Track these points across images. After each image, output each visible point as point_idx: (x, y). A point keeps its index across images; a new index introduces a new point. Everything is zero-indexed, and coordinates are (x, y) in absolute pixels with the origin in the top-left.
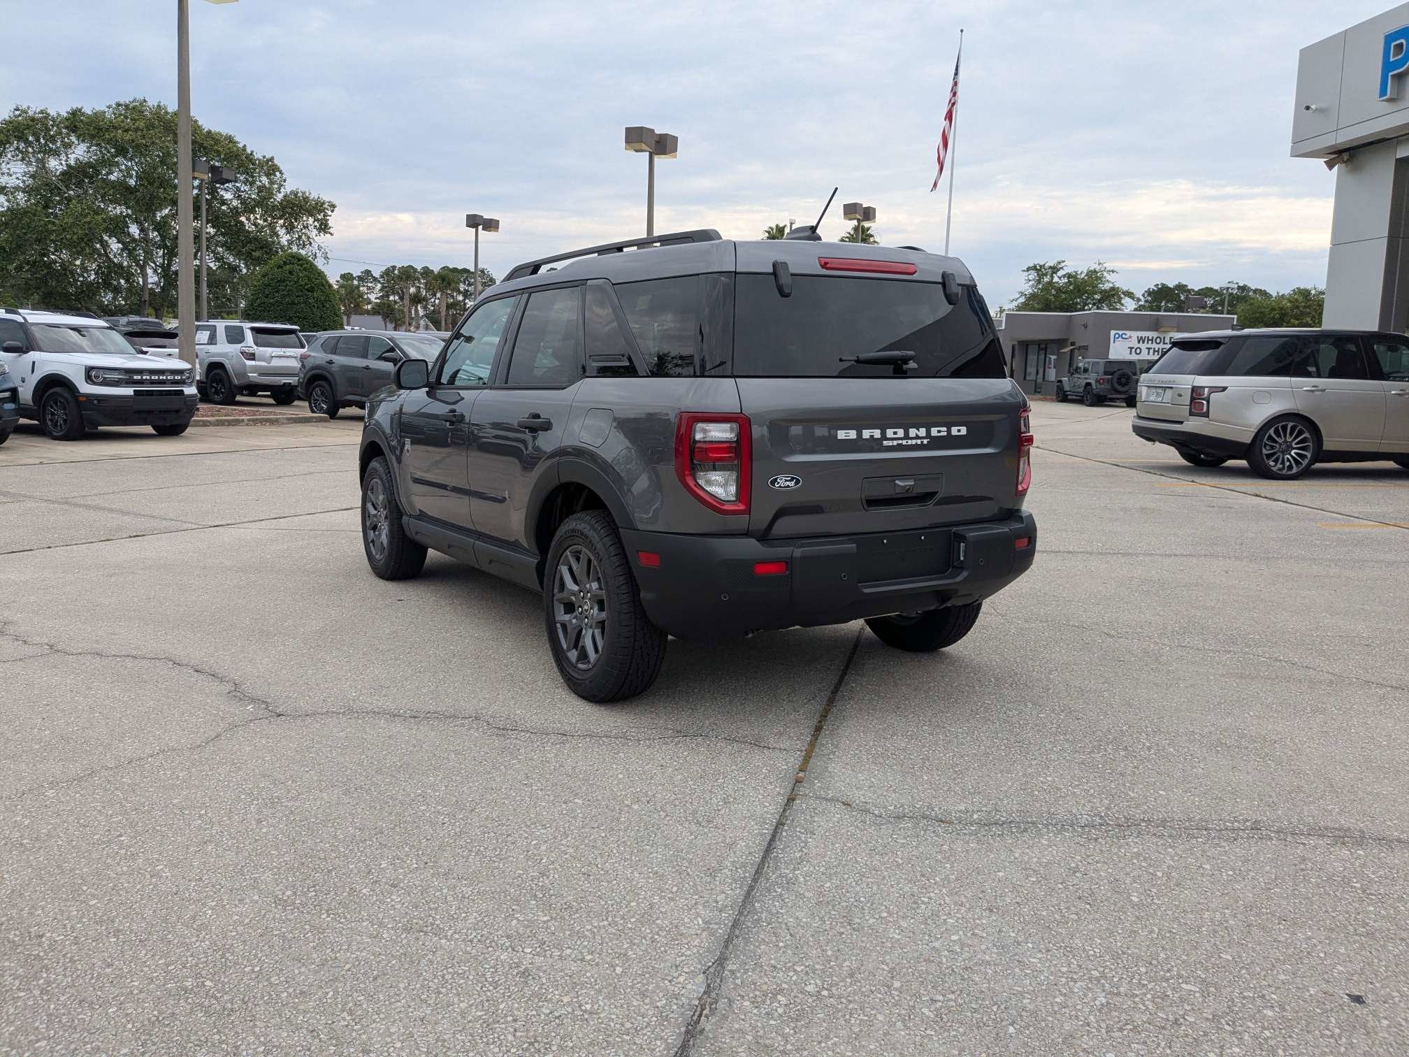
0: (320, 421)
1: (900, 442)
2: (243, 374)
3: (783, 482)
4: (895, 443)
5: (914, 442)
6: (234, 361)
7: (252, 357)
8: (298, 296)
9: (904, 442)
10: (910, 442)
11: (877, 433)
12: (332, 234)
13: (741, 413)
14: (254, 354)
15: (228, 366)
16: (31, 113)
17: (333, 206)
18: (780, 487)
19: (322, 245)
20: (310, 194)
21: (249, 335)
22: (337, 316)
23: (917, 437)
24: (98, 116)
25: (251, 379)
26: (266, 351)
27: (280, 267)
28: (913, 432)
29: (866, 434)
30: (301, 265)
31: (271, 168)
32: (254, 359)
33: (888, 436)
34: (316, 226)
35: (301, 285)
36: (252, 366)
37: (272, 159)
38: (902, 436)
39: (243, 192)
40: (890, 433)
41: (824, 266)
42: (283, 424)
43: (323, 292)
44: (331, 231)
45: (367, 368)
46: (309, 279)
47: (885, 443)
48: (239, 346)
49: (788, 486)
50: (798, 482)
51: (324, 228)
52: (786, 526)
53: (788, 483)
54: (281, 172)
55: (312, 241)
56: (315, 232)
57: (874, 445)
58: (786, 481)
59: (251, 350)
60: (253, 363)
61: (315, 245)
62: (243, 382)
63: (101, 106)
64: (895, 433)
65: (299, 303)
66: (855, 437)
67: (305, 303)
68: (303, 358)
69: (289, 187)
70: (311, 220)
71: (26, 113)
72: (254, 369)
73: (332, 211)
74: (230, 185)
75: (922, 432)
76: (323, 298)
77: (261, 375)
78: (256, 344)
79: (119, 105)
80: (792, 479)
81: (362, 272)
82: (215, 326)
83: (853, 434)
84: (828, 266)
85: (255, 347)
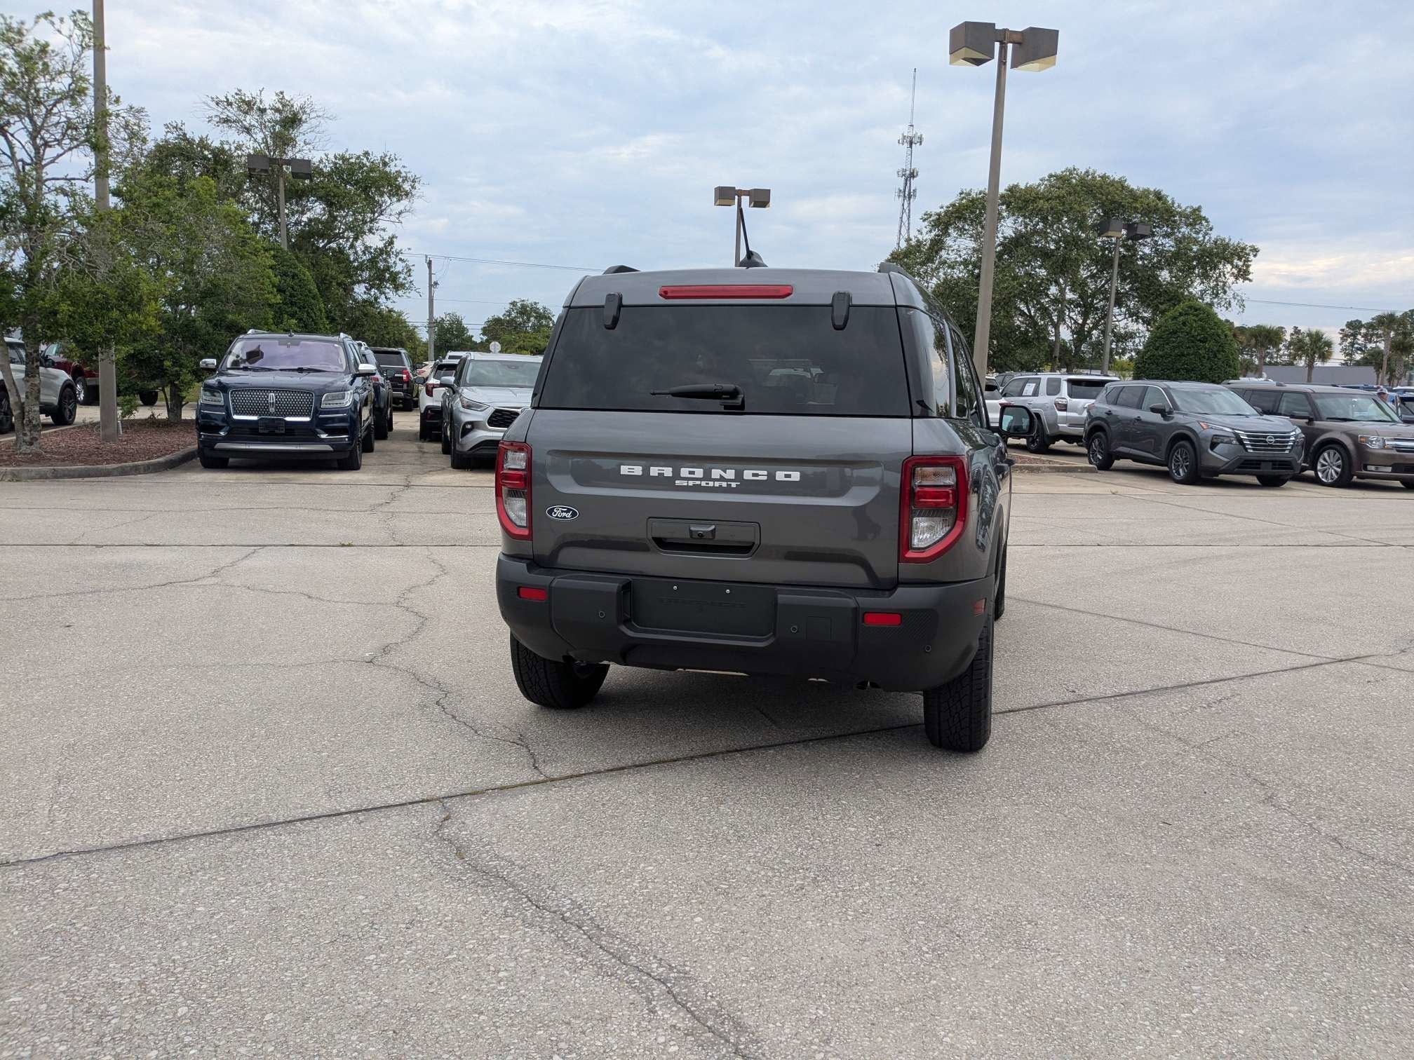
0: (1086, 472)
1: (698, 482)
2: (1054, 425)
3: (559, 512)
4: (691, 483)
5: (717, 484)
6: (1049, 412)
7: (1064, 408)
8: (1189, 347)
9: (703, 484)
10: (711, 484)
11: (668, 472)
12: (1250, 280)
13: (525, 442)
14: (1066, 406)
15: (1043, 417)
16: (973, 195)
17: (1255, 251)
18: (557, 517)
19: (1239, 293)
20: (1230, 240)
21: (1064, 386)
22: (1230, 366)
23: (722, 479)
24: (1029, 189)
25: (1060, 429)
26: (1079, 403)
27: (1175, 318)
28: (716, 473)
29: (654, 471)
30: (1197, 316)
31: (1195, 218)
32: (1065, 410)
33: (682, 475)
34: (1233, 273)
35: (1193, 336)
36: (1063, 417)
37: (1199, 209)
38: (701, 476)
39: (1160, 245)
40: (684, 472)
41: (665, 294)
42: (1044, 472)
43: (1217, 342)
44: (1250, 277)
45: (1138, 420)
46: (1203, 329)
47: (678, 482)
48: (1054, 398)
49: (565, 517)
50: (574, 514)
51: (1243, 274)
52: (570, 557)
53: (564, 514)
54: (1207, 221)
55: (1227, 289)
56: (1232, 279)
57: (662, 483)
58: (562, 511)
59: (1064, 402)
60: (1063, 414)
61: (1230, 294)
62: (1055, 432)
63: (1034, 181)
64: (692, 473)
65: (1188, 354)
66: (640, 473)
67: (1195, 354)
68: (1089, 409)
69: (1214, 235)
70: (1229, 267)
71: (970, 194)
72: (1066, 420)
73: (1255, 256)
74: (1149, 240)
75: (730, 474)
76: (1215, 349)
77: (1071, 425)
78: (1071, 395)
79: (1051, 176)
80: (568, 511)
81: (1373, 319)
82: (1040, 379)
83: (638, 470)
84: (669, 295)
85: (1068, 398)
